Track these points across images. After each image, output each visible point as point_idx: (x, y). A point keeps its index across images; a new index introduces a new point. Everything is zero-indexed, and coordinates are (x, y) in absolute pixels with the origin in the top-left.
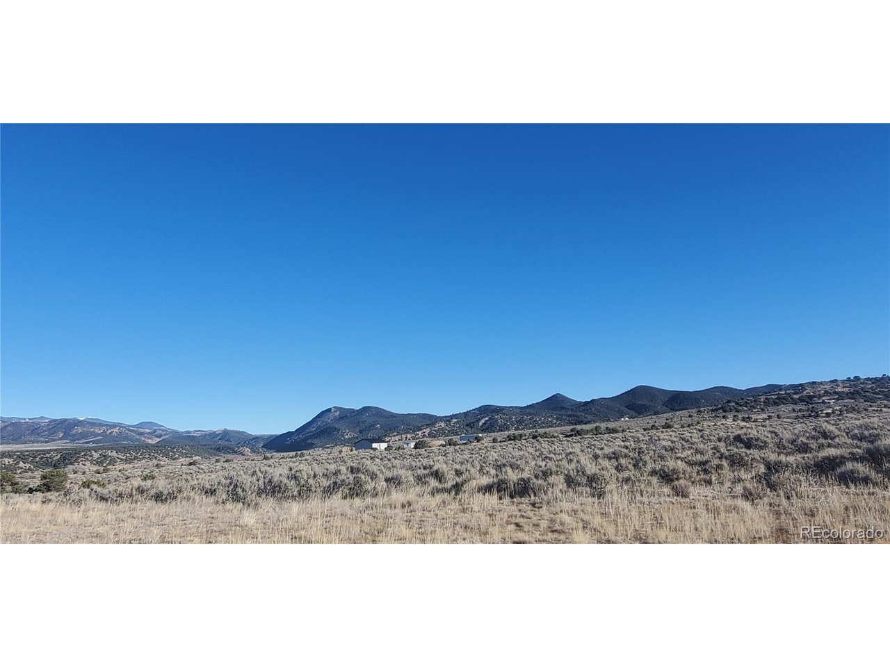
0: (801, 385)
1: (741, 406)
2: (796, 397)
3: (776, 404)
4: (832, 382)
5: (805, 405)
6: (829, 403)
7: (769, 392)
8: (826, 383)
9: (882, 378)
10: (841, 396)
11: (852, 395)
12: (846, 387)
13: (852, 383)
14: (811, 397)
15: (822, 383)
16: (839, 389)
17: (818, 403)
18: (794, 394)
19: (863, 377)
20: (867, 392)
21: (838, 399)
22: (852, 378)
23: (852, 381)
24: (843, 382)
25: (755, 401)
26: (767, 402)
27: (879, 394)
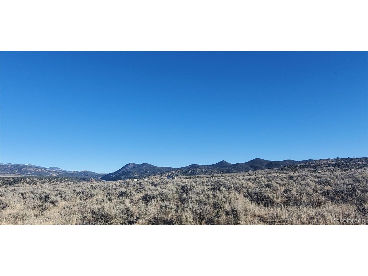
0: (315, 160)
1: (289, 168)
2: (312, 165)
3: (303, 168)
4: (328, 159)
5: (315, 168)
6: (324, 168)
7: (302, 163)
8: (325, 160)
9: (347, 159)
10: (329, 165)
11: (334, 165)
12: (332, 162)
13: (335, 160)
14: (317, 165)
15: (323, 160)
16: (330, 163)
17: (320, 168)
18: (311, 164)
19: (340, 158)
20: (340, 164)
21: (328, 167)
22: (336, 158)
23: (336, 159)
24: (332, 159)
25: (295, 166)
26: (300, 167)
27: (345, 165)
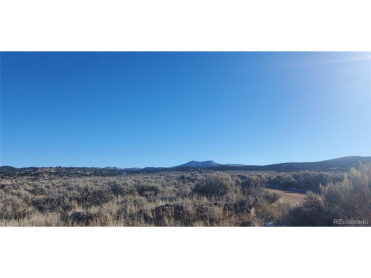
0: (37, 168)
1: (6, 175)
2: (33, 173)
3: (23, 175)
4: (50, 168)
5: (35, 177)
6: (45, 176)
7: (23, 170)
8: (48, 168)
9: (69, 168)
10: (51, 174)
11: (55, 174)
12: (55, 170)
13: (58, 169)
14: (39, 173)
15: (46, 168)
16: (52, 171)
17: (41, 176)
18: (33, 172)
19: (62, 167)
20: (62, 173)
21: (49, 175)
22: (58, 167)
23: (58, 168)
24: (54, 168)
25: (14, 174)
26: (19, 175)
27: (65, 174)
